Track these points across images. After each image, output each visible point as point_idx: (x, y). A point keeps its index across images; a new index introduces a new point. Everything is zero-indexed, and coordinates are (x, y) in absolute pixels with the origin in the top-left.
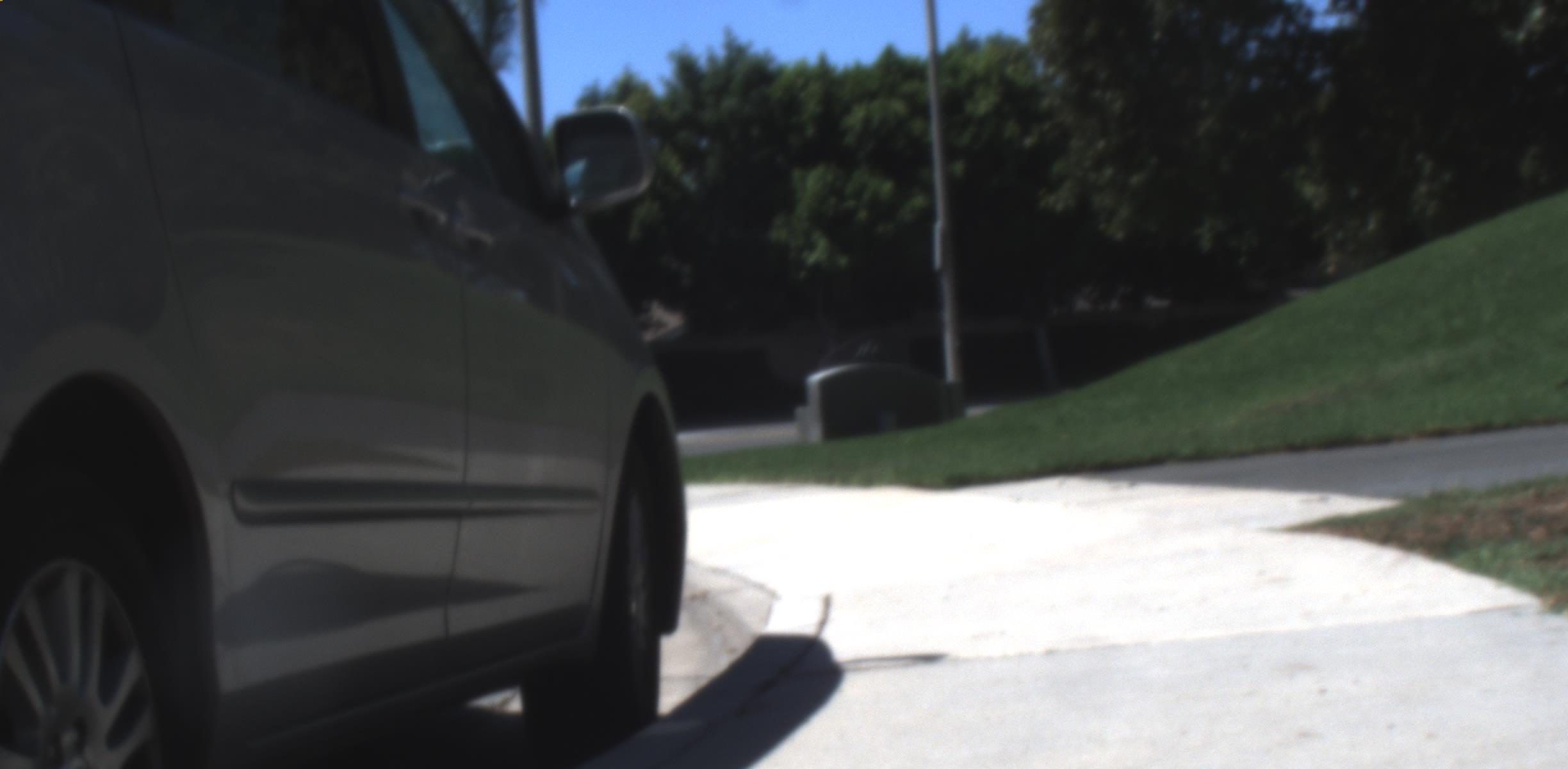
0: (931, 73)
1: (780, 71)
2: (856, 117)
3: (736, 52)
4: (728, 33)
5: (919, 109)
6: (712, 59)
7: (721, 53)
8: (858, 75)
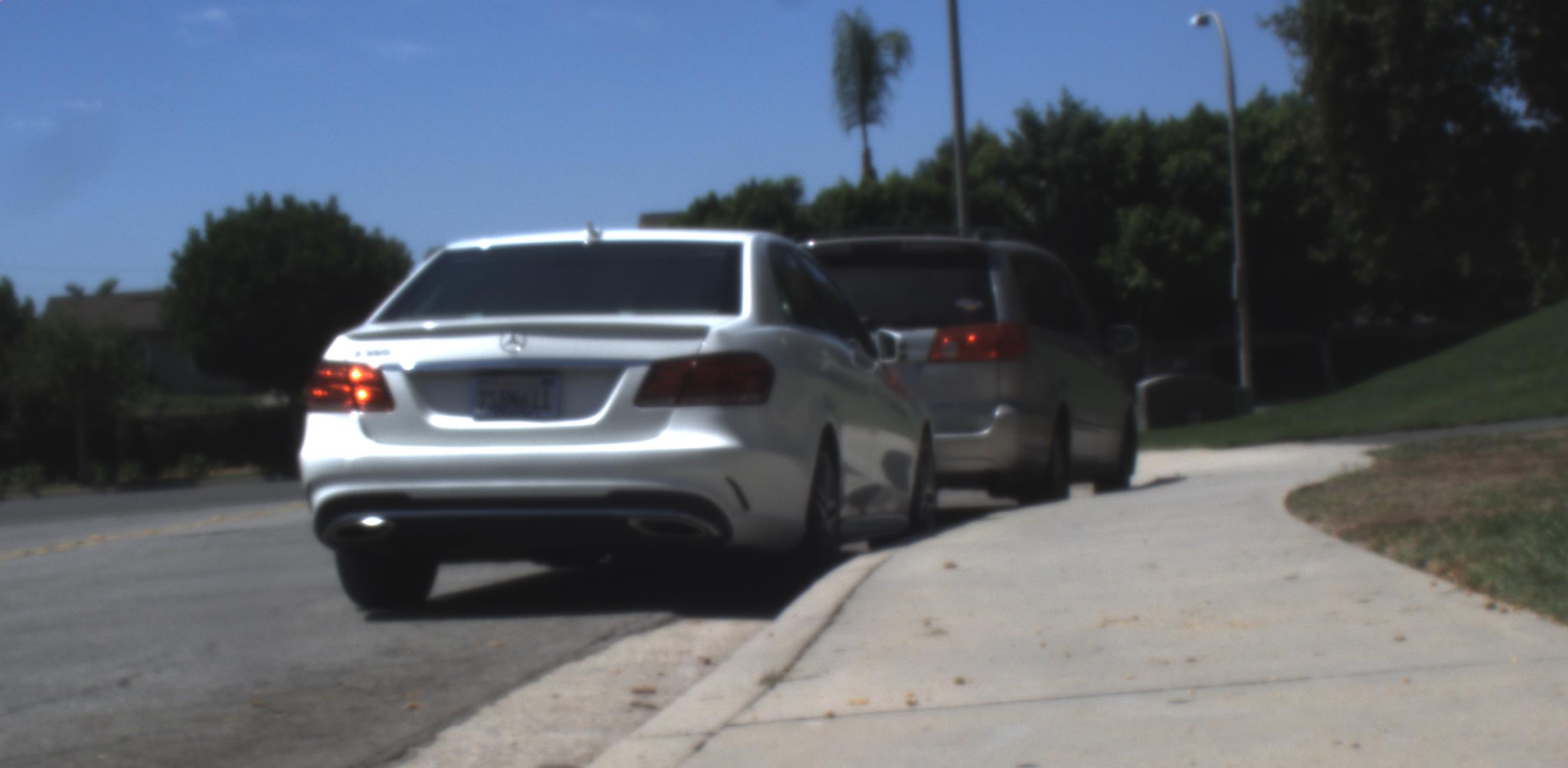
0: (1231, 126)
1: (1108, 125)
2: (1171, 165)
3: (1071, 108)
4: (1065, 92)
5: (1221, 157)
6: (1051, 114)
7: (1058, 108)
8: (1172, 128)
